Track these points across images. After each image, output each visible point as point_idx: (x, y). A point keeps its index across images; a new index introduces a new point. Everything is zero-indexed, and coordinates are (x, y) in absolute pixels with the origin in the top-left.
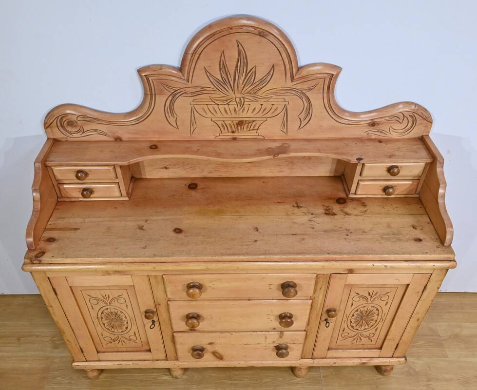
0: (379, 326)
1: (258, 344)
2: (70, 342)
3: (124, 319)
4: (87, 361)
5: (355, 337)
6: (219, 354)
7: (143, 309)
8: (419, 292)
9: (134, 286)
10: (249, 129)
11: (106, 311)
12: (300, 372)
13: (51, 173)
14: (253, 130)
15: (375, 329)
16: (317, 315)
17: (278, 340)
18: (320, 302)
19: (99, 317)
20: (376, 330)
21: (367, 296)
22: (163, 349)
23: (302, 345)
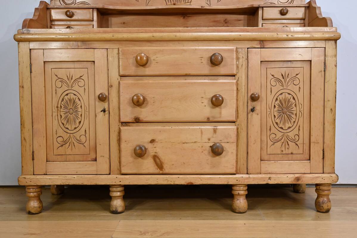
0: (300, 123)
1: (195, 142)
2: (26, 141)
3: (80, 109)
4: (34, 175)
5: (282, 141)
6: (159, 159)
7: (98, 93)
8: (321, 71)
9: (94, 62)
10: (185, 2)
11: (66, 97)
12: (238, 201)
13: (48, 15)
14: (188, 2)
15: (298, 127)
16: (244, 103)
17: (213, 137)
18: (243, 84)
19: (59, 106)
20: (299, 129)
21: (281, 78)
22: (108, 157)
23: (235, 144)
